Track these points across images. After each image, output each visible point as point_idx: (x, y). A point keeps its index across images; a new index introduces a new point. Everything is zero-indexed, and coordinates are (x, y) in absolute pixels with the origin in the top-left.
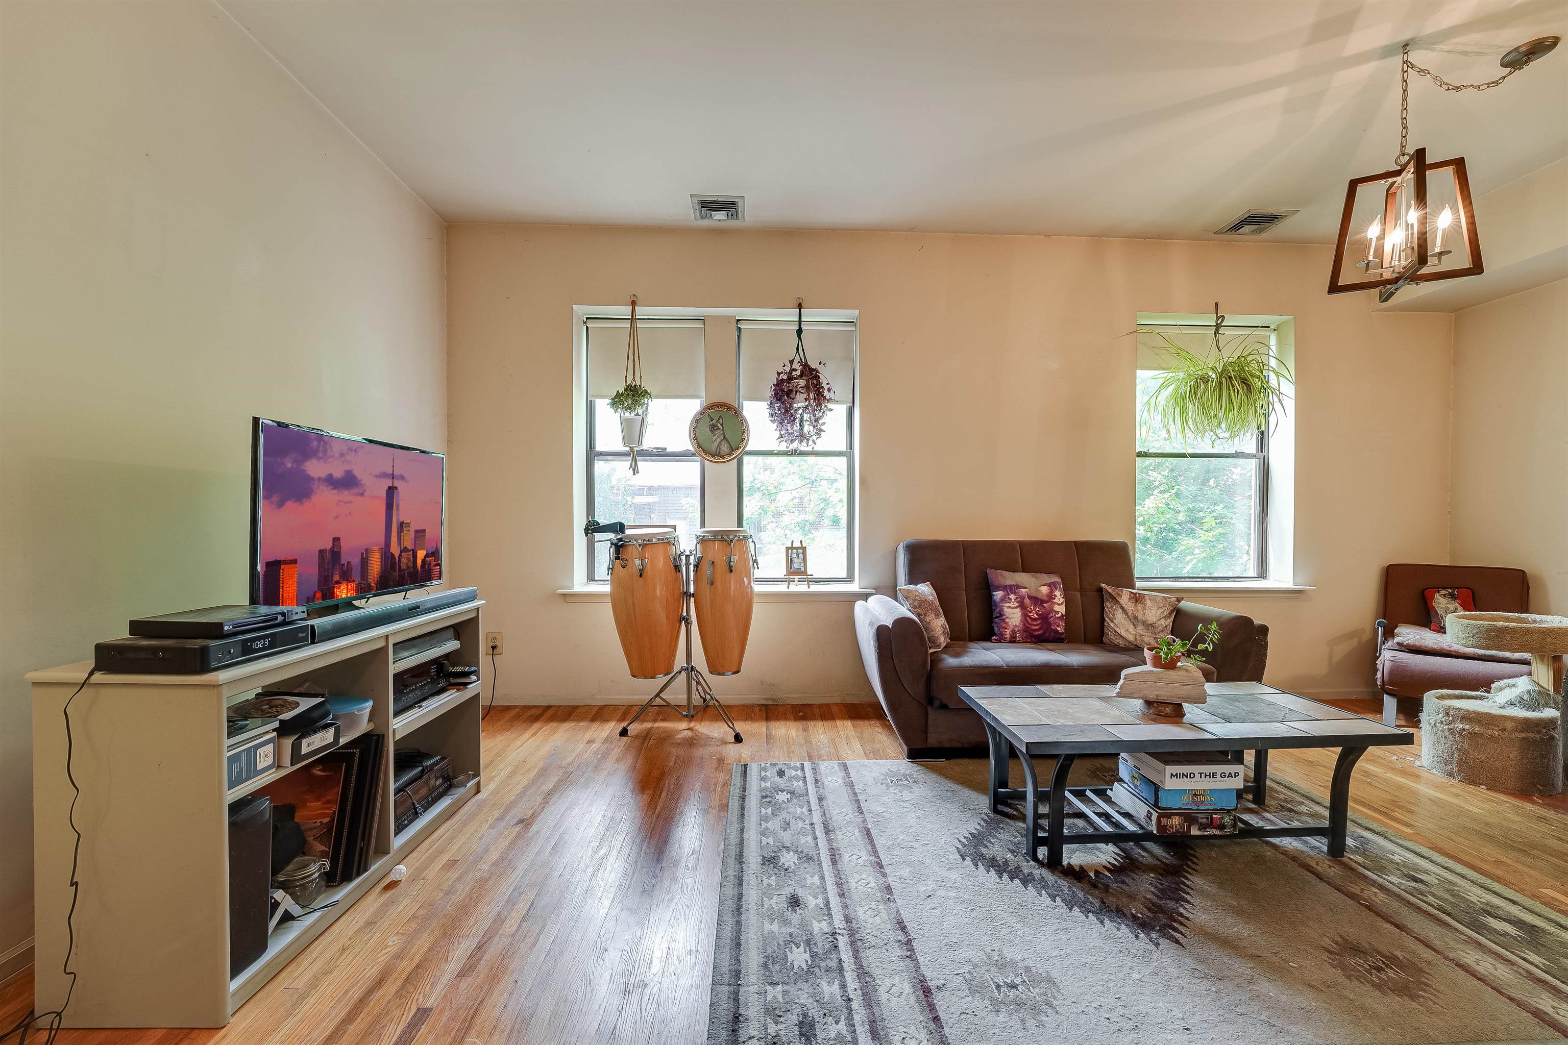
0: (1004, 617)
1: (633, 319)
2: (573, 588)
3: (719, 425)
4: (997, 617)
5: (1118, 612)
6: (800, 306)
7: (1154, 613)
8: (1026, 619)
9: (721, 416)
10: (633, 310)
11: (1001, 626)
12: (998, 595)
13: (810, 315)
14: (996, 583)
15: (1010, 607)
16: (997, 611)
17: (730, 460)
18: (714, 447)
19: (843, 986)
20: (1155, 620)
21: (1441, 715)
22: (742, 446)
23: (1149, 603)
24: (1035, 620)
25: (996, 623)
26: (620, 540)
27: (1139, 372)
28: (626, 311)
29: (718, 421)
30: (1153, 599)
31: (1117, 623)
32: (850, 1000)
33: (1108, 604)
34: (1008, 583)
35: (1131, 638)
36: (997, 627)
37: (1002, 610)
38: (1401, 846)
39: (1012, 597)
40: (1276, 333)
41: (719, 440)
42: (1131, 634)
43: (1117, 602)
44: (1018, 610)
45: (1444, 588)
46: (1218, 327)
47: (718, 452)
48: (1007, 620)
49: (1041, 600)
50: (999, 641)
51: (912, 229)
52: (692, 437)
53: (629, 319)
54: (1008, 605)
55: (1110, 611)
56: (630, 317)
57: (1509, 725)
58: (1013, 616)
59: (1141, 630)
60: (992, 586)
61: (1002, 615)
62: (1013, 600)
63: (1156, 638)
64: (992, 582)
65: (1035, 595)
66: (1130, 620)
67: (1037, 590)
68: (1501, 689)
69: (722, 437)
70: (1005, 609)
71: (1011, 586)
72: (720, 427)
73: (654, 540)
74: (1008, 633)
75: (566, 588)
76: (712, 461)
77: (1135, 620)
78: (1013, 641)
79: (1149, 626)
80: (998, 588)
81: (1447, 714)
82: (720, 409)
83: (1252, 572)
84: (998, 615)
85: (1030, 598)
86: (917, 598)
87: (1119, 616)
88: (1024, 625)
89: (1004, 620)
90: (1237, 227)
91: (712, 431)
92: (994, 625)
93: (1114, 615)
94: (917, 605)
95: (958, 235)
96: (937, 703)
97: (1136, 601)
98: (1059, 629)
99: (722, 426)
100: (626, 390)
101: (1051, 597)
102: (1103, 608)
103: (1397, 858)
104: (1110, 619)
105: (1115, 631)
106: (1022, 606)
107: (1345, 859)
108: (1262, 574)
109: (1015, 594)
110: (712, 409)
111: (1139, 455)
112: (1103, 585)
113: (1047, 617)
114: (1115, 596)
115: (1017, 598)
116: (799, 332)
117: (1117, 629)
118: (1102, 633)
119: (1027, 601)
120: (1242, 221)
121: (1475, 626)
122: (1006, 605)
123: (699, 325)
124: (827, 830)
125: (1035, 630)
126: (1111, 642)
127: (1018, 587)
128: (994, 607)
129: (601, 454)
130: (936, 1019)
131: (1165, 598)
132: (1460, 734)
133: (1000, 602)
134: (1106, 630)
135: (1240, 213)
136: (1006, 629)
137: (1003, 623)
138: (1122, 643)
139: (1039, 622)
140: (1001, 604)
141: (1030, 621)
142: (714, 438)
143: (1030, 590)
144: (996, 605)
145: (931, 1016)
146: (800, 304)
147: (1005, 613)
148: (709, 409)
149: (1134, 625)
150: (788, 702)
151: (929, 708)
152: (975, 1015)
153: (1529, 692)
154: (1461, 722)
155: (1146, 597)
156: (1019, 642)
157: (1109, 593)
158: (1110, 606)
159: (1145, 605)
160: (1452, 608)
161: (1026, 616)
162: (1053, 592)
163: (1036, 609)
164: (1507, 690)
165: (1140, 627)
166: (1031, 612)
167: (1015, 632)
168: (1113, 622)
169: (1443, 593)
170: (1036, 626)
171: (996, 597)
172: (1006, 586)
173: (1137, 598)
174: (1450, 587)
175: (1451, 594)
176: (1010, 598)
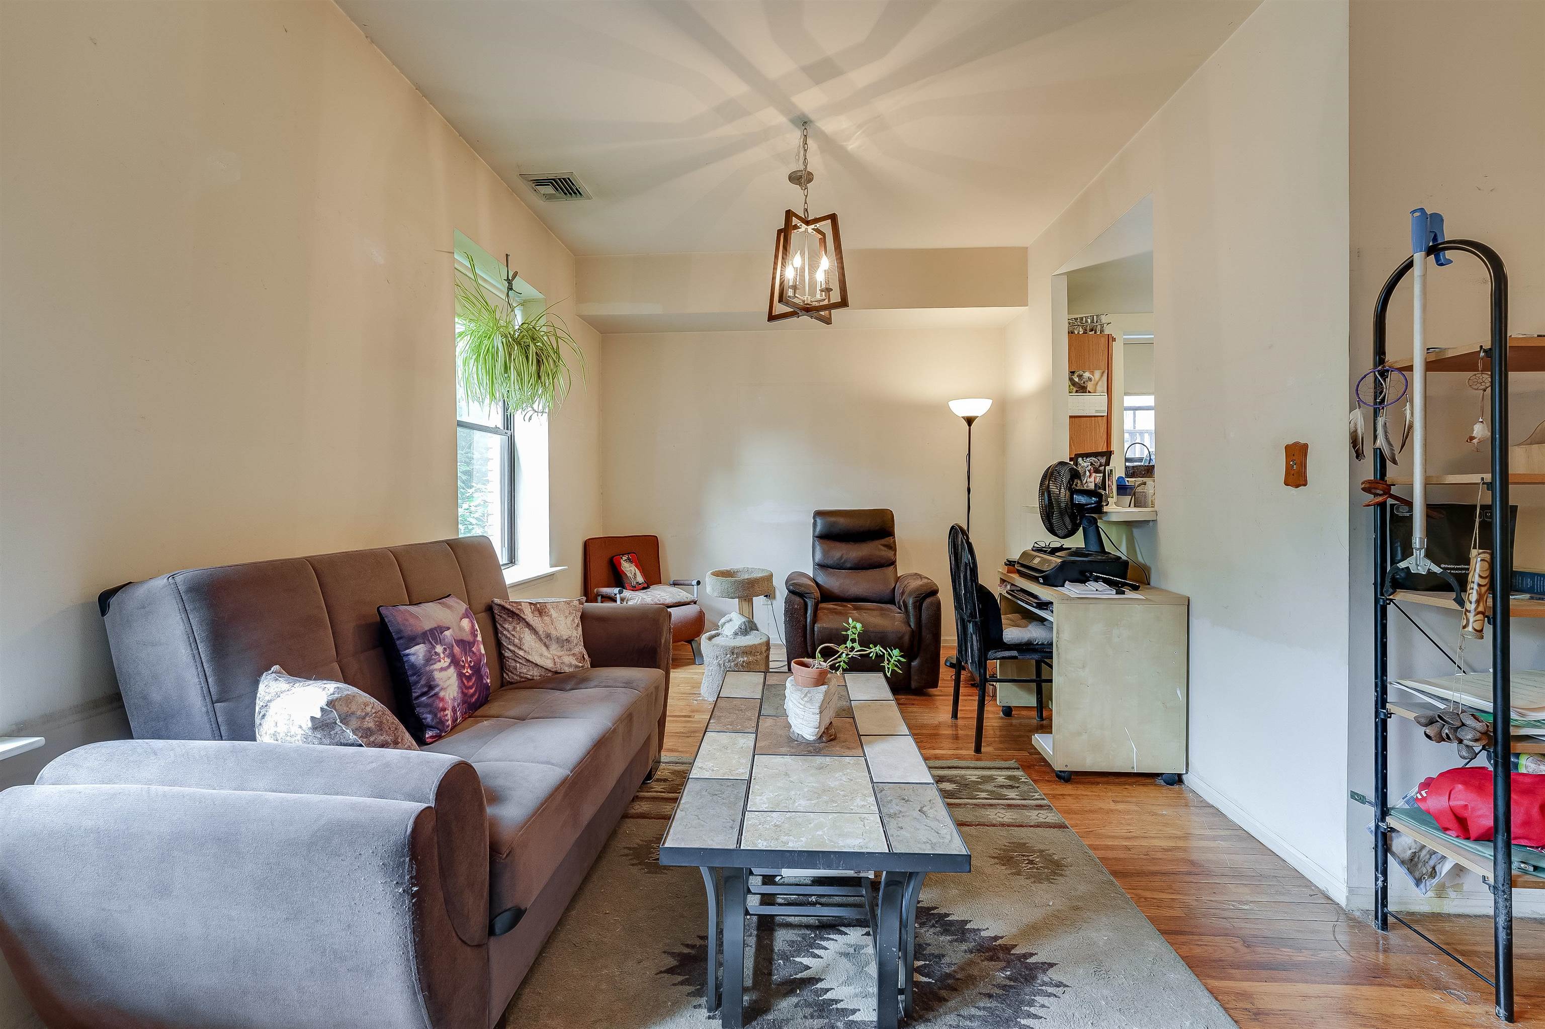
0: (437, 690)
4: (424, 694)
5: (526, 634)
7: (567, 626)
8: (461, 681)
11: (437, 708)
12: (417, 653)
14: (408, 632)
15: (442, 669)
16: (423, 682)
20: (568, 633)
23: (553, 612)
24: (469, 678)
25: (426, 705)
30: (557, 606)
31: (527, 649)
33: (508, 626)
34: (425, 627)
35: (549, 664)
36: (430, 712)
37: (431, 678)
39: (439, 649)
42: (547, 658)
43: (521, 619)
44: (452, 670)
48: (442, 694)
49: (469, 642)
50: (438, 735)
54: (438, 666)
55: (513, 635)
57: (763, 649)
58: (448, 682)
59: (555, 650)
60: (400, 637)
61: (429, 687)
62: (442, 656)
63: (574, 655)
64: (399, 631)
65: (461, 638)
66: (541, 640)
67: (461, 629)
68: (724, 624)
70: (437, 675)
71: (430, 630)
74: (449, 716)
77: (546, 640)
78: (452, 728)
79: (563, 642)
80: (413, 640)
84: (425, 689)
85: (457, 642)
87: (528, 639)
88: (463, 693)
89: (436, 695)
90: (540, 182)
92: (422, 710)
93: (520, 639)
97: (540, 614)
98: (487, 680)
101: (473, 633)
102: (497, 632)
104: (516, 646)
105: (528, 661)
106: (455, 662)
108: (512, 559)
109: (440, 643)
112: (495, 599)
113: (477, 668)
114: (517, 612)
115: (445, 649)
117: (527, 656)
118: (504, 668)
119: (457, 650)
122: (431, 666)
125: (473, 695)
126: (522, 677)
127: (441, 629)
128: (413, 679)
131: (567, 603)
132: (742, 666)
133: (425, 665)
134: (510, 663)
136: (441, 709)
137: (437, 702)
138: (535, 673)
139: (472, 678)
140: (427, 669)
141: (465, 682)
143: (453, 631)
144: (417, 671)
147: (438, 681)
149: (546, 645)
153: (744, 623)
154: (742, 657)
155: (549, 606)
156: (460, 724)
157: (508, 609)
158: (510, 627)
159: (551, 616)
160: (633, 571)
161: (461, 675)
162: (473, 626)
163: (466, 660)
164: (727, 625)
165: (554, 647)
166: (464, 667)
167: (454, 710)
168: (520, 648)
169: (624, 558)
170: (471, 687)
171: (412, 659)
172: (424, 634)
173: (540, 610)
174: (625, 554)
175: (629, 559)
176: (436, 653)
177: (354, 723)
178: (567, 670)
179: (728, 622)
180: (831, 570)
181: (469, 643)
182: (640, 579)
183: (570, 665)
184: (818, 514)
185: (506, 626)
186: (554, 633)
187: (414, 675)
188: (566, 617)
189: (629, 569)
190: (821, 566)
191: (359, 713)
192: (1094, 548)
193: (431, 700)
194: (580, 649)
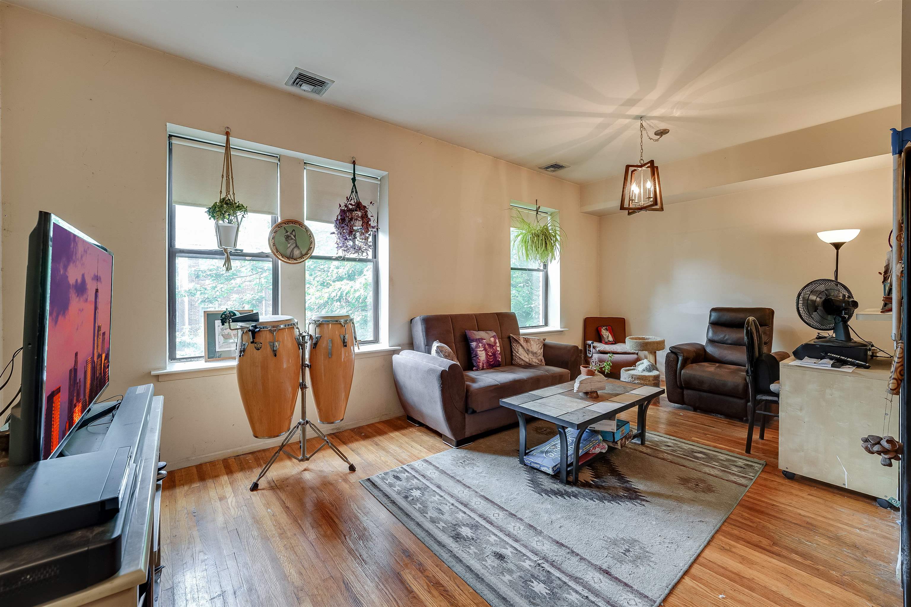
1: (228, 147)
2: (165, 368)
3: (292, 236)
4: (474, 357)
5: (520, 348)
6: (354, 163)
7: (536, 348)
8: (487, 356)
9: (294, 230)
10: (228, 141)
11: (477, 361)
12: (474, 344)
13: (362, 171)
14: (472, 338)
15: (480, 351)
16: (474, 353)
17: (300, 262)
18: (289, 251)
19: (577, 592)
20: (537, 351)
21: (630, 378)
22: (310, 252)
23: (532, 342)
24: (490, 356)
25: (474, 360)
26: (255, 327)
27: (511, 228)
28: (221, 139)
29: (291, 233)
30: (534, 340)
31: (519, 354)
32: (587, 597)
33: (514, 345)
34: (477, 338)
35: (527, 360)
36: (475, 362)
37: (476, 352)
38: (651, 434)
39: (480, 345)
40: (551, 216)
41: (292, 247)
42: (527, 358)
43: (519, 343)
44: (484, 352)
45: (604, 326)
46: (537, 211)
47: (291, 256)
48: (479, 358)
50: (477, 370)
51: (418, 131)
52: (272, 244)
53: (224, 146)
54: (479, 349)
55: (516, 349)
56: (225, 145)
57: (651, 379)
58: (482, 355)
59: (531, 356)
60: (470, 339)
61: (477, 355)
62: (481, 347)
63: (538, 359)
64: (469, 338)
65: (489, 343)
66: (525, 351)
67: (490, 340)
68: (639, 365)
69: (294, 245)
70: (478, 352)
71: (479, 339)
72: (293, 237)
73: (282, 326)
74: (480, 365)
75: (158, 369)
76: (287, 262)
77: (528, 351)
78: (483, 369)
79: (534, 354)
80: (473, 341)
81: (632, 378)
82: (294, 225)
83: (542, 323)
84: (475, 355)
85: (488, 344)
86: (447, 351)
87: (521, 350)
88: (487, 359)
89: (478, 358)
90: (547, 168)
91: (287, 240)
92: (473, 361)
93: (519, 351)
94: (447, 355)
95: (439, 140)
96: (470, 411)
97: (527, 342)
98: (499, 359)
99: (295, 237)
100: (221, 202)
101: (495, 343)
102: (511, 346)
103: (656, 439)
105: (520, 358)
106: (485, 350)
107: (646, 445)
108: (546, 324)
109: (481, 344)
110: (288, 224)
111: (512, 269)
112: (511, 335)
113: (495, 354)
114: (518, 340)
115: (482, 345)
116: (354, 180)
117: (520, 357)
118: (512, 359)
119: (487, 346)
120: (552, 166)
121: (636, 342)
122: (478, 349)
123: (276, 161)
124: (466, 506)
125: (491, 362)
126: (517, 363)
127: (482, 339)
128: (472, 352)
129: (182, 251)
130: (626, 585)
131: (539, 339)
133: (475, 348)
134: (514, 358)
135: (553, 162)
136: (480, 363)
138: (522, 363)
139: (492, 357)
141: (489, 357)
142: (289, 245)
143: (487, 340)
144: (473, 350)
145: (623, 584)
146: (354, 161)
147: (478, 354)
148: (285, 224)
149: (527, 354)
150: (347, 428)
151: (466, 415)
152: (634, 573)
153: (649, 365)
154: (637, 380)
155: (531, 340)
156: (485, 369)
157: (514, 338)
158: (515, 345)
159: (531, 343)
160: (607, 334)
161: (487, 354)
162: (495, 341)
163: (490, 350)
164: (641, 365)
165: (530, 354)
166: (489, 352)
167: (483, 364)
168: (517, 353)
169: (604, 328)
170: (491, 359)
171: (472, 346)
172: (477, 339)
173: (527, 341)
174: (605, 326)
175: (606, 329)
176: (479, 346)
177: (443, 353)
178: (534, 364)
179: (641, 364)
180: (717, 344)
181: (492, 345)
182: (611, 339)
183: (536, 363)
184: (714, 310)
185: (514, 344)
186: (530, 349)
187: (472, 350)
188: (537, 344)
189: (605, 333)
190: (711, 341)
191: (444, 351)
192: (842, 337)
193: (476, 359)
194: (541, 357)
